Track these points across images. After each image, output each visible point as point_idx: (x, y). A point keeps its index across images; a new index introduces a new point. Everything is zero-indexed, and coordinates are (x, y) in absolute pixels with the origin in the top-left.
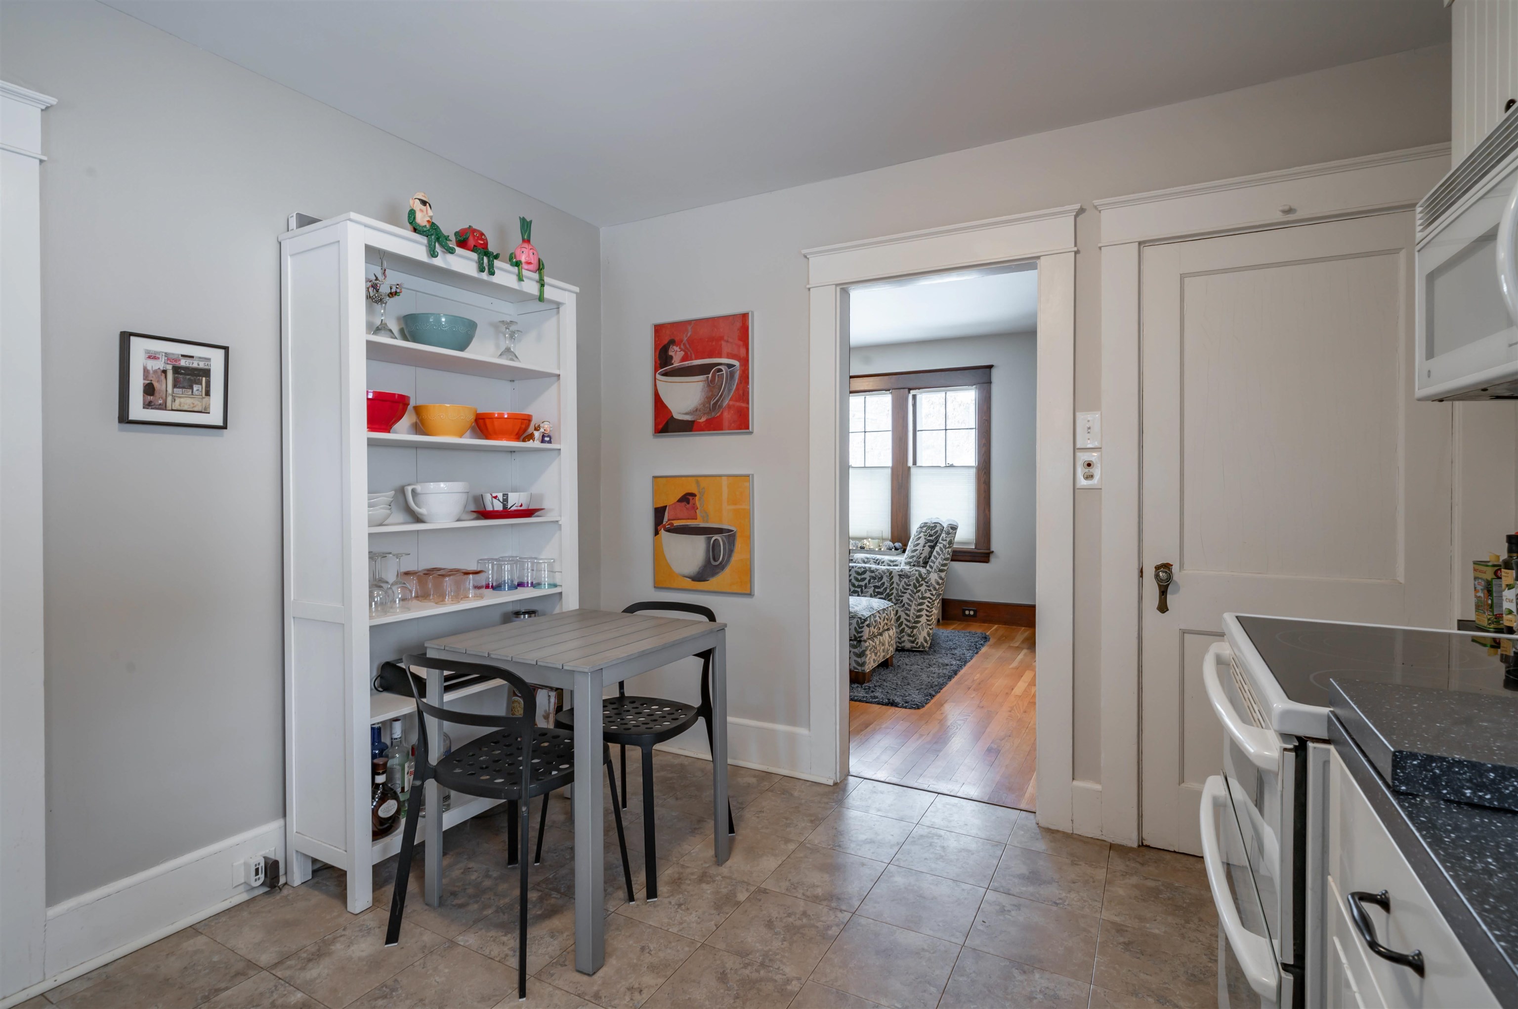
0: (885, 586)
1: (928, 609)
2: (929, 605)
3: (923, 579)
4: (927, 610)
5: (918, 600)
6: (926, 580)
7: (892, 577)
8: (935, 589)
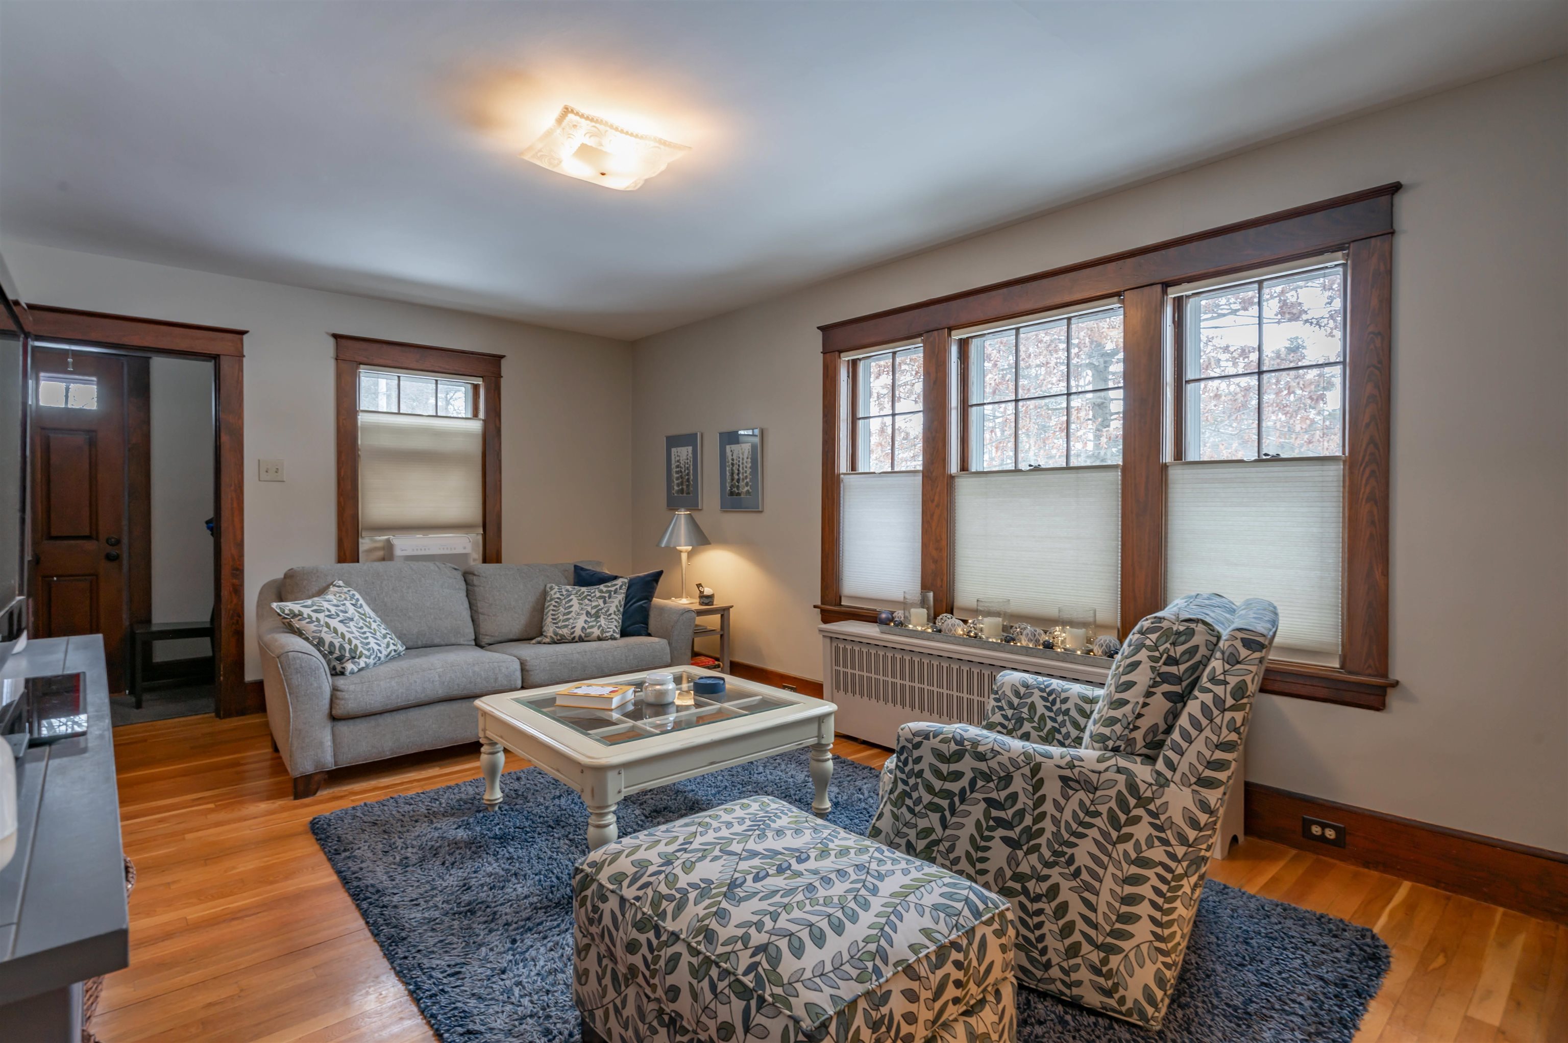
0: (1019, 806)
1: (1160, 901)
2: (1164, 888)
3: (1143, 802)
4: (1154, 904)
5: (1125, 866)
6: (1152, 807)
7: (1041, 781)
8: (1183, 839)
